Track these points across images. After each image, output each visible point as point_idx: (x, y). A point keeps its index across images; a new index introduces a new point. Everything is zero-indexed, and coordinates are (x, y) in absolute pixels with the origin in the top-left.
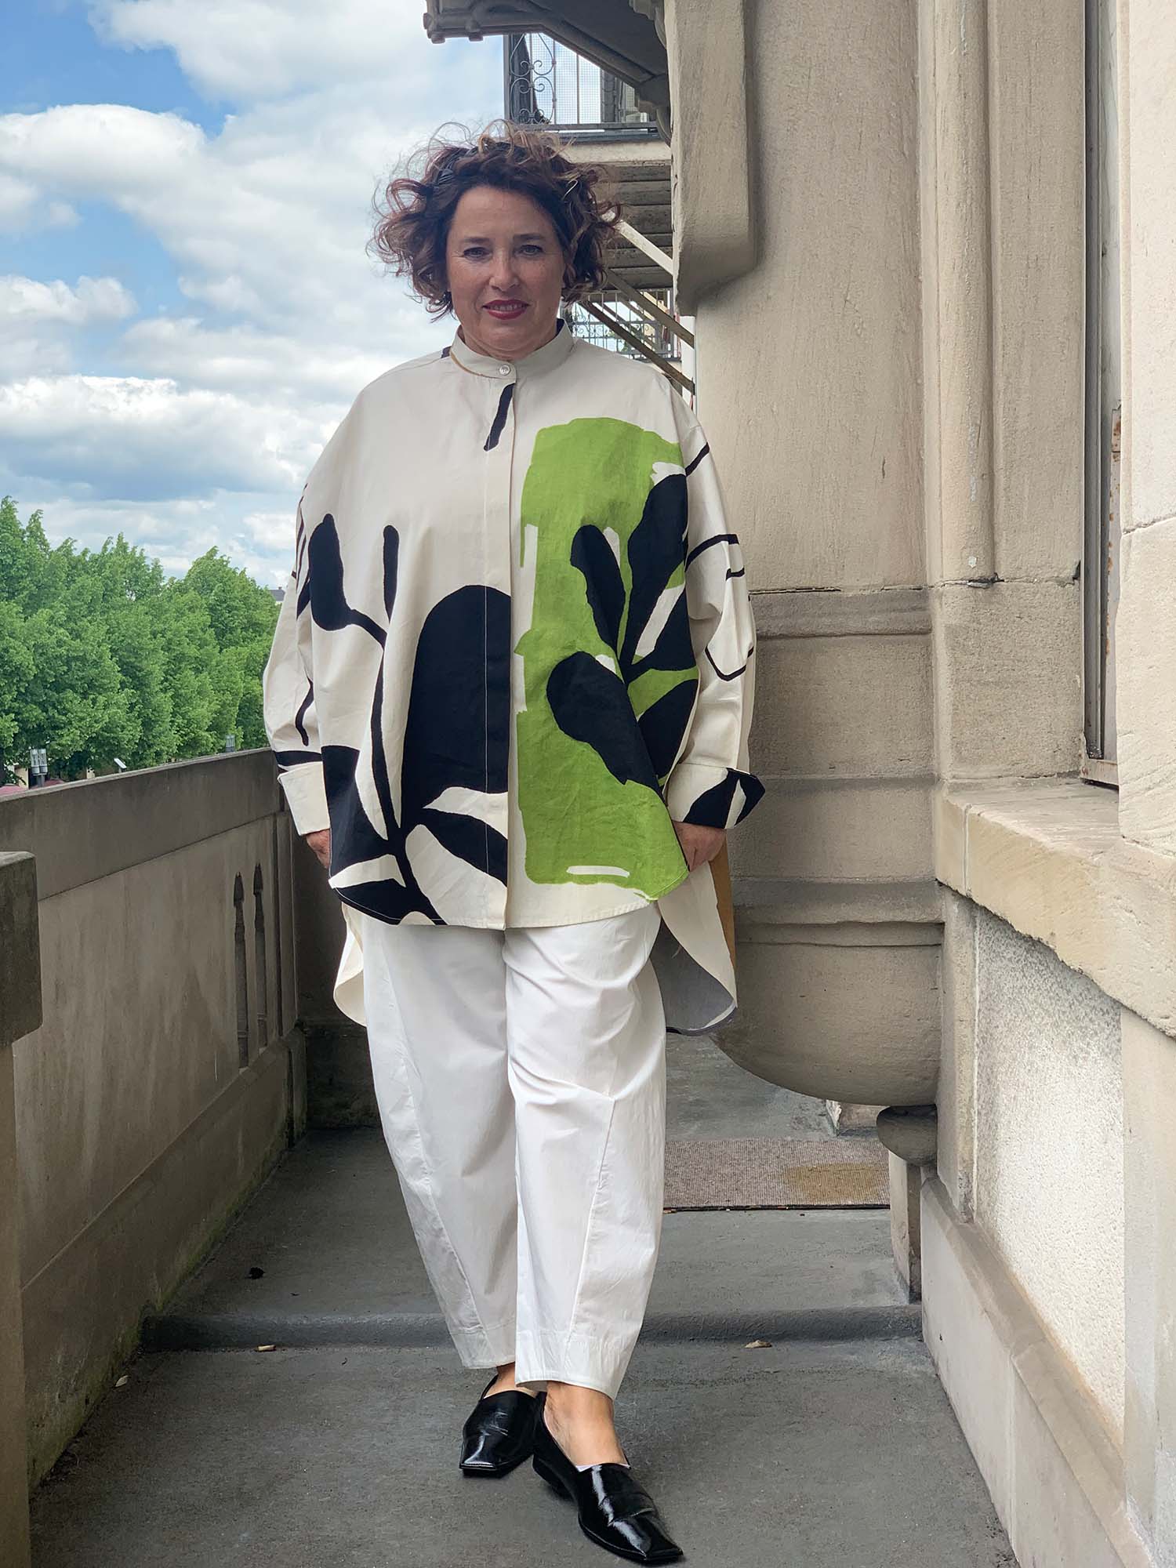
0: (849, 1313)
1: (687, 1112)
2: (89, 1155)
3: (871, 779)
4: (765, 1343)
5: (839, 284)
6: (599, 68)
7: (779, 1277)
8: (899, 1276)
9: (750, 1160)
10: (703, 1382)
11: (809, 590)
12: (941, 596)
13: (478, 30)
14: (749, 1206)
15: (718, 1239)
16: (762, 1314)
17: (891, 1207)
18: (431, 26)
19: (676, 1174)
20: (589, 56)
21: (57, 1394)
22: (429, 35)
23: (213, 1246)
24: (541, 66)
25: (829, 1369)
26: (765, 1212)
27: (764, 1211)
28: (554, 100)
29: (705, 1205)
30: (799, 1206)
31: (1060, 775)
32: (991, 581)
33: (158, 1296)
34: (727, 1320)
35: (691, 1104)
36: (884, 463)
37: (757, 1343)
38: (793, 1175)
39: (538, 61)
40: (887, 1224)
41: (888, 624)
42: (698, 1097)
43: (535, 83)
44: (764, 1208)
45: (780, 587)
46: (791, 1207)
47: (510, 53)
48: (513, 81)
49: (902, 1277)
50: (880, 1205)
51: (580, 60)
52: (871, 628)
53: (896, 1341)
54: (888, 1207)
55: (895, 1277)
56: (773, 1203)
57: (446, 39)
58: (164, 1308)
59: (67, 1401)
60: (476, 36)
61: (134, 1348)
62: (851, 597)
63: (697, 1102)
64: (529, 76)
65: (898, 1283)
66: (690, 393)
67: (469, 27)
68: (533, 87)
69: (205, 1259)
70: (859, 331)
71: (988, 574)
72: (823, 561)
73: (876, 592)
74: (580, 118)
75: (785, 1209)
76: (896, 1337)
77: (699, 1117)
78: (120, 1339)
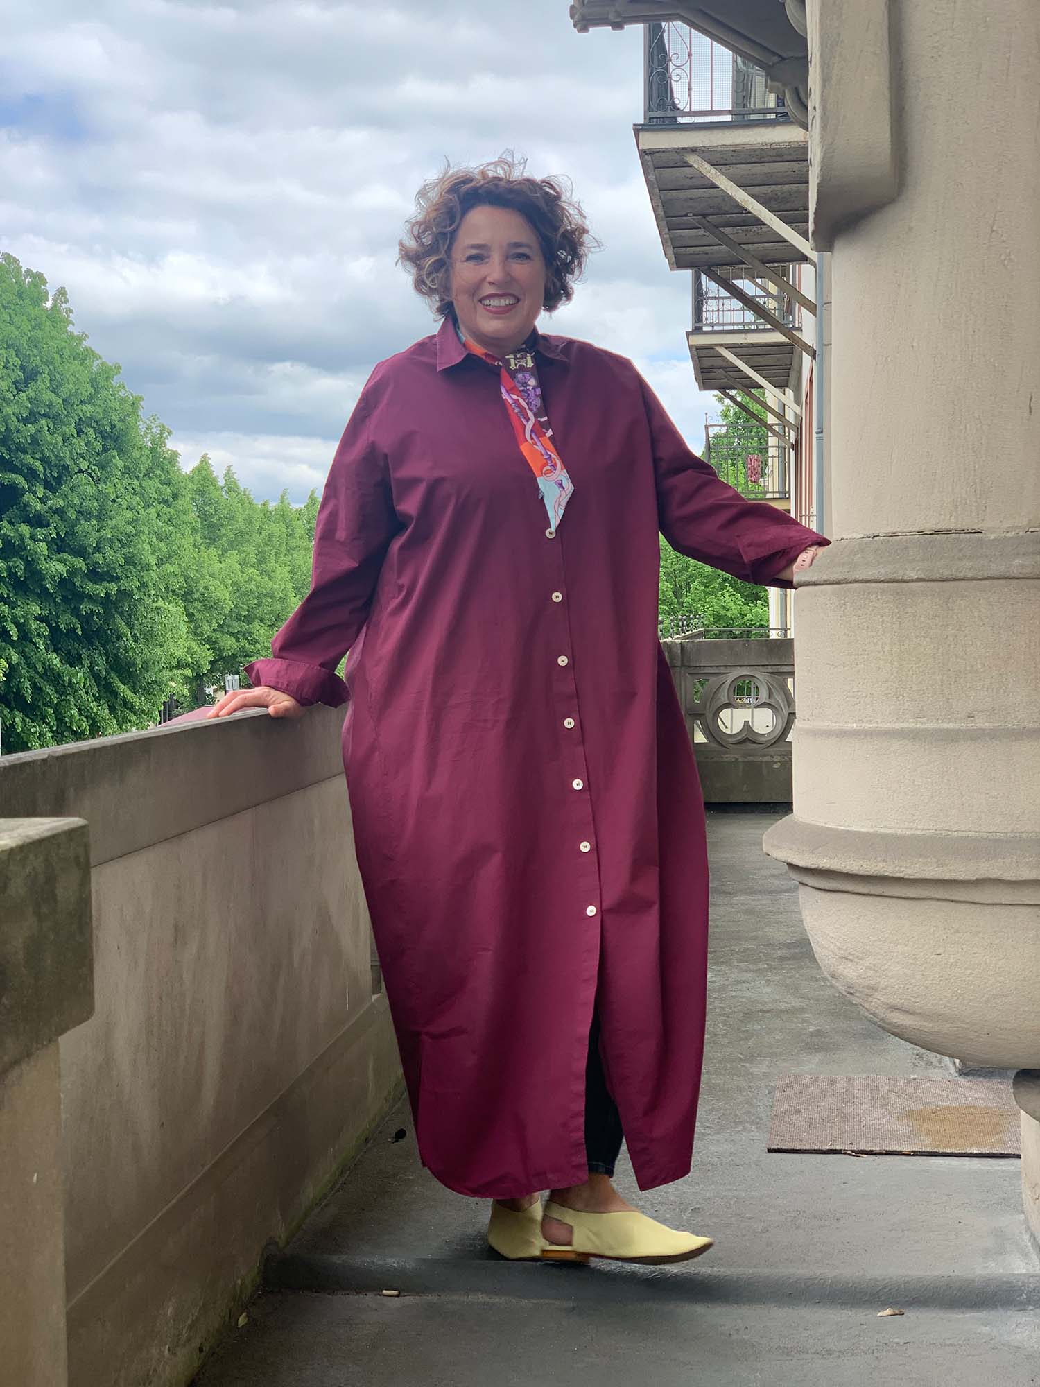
0: (982, 1280)
1: (807, 1044)
2: (209, 1096)
3: (1014, 729)
4: (897, 1312)
5: (984, 215)
6: (731, 52)
7: (906, 1232)
8: (1031, 1236)
9: (873, 1098)
10: (830, 1352)
11: (948, 531)
13: (618, 20)
14: (872, 1151)
15: (843, 1186)
16: (891, 1278)
17: (1022, 1157)
18: (576, 16)
19: (798, 1112)
20: (723, 42)
21: (167, 1347)
22: (575, 26)
23: (342, 1174)
24: (677, 58)
25: (961, 1342)
26: (889, 1158)
27: (887, 1156)
28: (690, 89)
29: (828, 1148)
30: (924, 1152)
33: (280, 1232)
34: (854, 1284)
35: (812, 1035)
36: (1031, 398)
37: (888, 1311)
38: (918, 1117)
39: (675, 54)
40: (1017, 1175)
41: (1033, 568)
42: (818, 1028)
43: (673, 74)
44: (888, 1153)
45: (917, 530)
46: (916, 1154)
47: (650, 47)
48: (651, 73)
49: (1035, 1238)
50: (1007, 1154)
51: (714, 46)
52: (1015, 572)
53: (1032, 1312)
54: (1018, 1156)
55: (1026, 1237)
56: (899, 1149)
57: (591, 29)
58: (288, 1243)
59: (179, 1353)
60: (618, 26)
61: (254, 1288)
62: (993, 540)
63: (818, 1033)
64: (667, 68)
65: (1030, 1244)
66: (810, 358)
67: (611, 17)
68: (670, 78)
69: (332, 1188)
70: (1006, 262)
72: (963, 501)
73: (1021, 534)
74: (714, 105)
75: (910, 1155)
76: (1031, 1307)
77: (821, 1049)
78: (239, 1281)
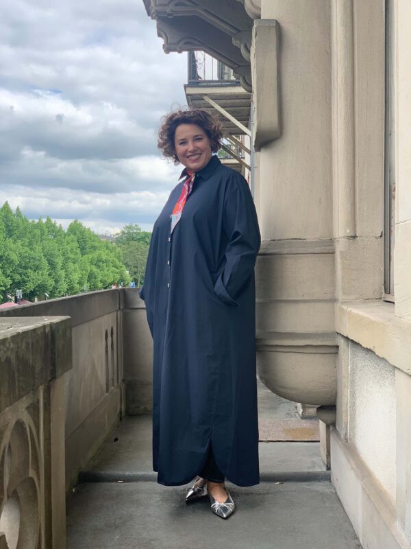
0: (307, 473)
3: (316, 299)
4: (281, 483)
5: (306, 143)
7: (284, 463)
8: (323, 462)
10: (260, 494)
11: (296, 239)
12: (338, 241)
13: (181, 50)
14: (273, 441)
15: (263, 451)
18: (165, 48)
22: (164, 51)
23: (99, 451)
24: (200, 61)
25: (301, 490)
26: (278, 443)
28: (204, 72)
30: (290, 441)
31: (376, 299)
32: (354, 237)
33: (83, 465)
36: (320, 199)
37: (278, 483)
38: (288, 431)
40: (319, 447)
41: (321, 250)
45: (287, 238)
46: (287, 441)
48: (190, 65)
50: (316, 441)
52: (316, 251)
54: (319, 441)
56: (281, 440)
57: (170, 53)
58: (85, 469)
61: (77, 481)
62: (309, 242)
65: (323, 465)
66: (248, 170)
67: (178, 49)
68: (197, 67)
70: (313, 158)
71: (353, 235)
72: (301, 230)
73: (318, 240)
74: (213, 78)
76: (322, 481)
78: (73, 478)
